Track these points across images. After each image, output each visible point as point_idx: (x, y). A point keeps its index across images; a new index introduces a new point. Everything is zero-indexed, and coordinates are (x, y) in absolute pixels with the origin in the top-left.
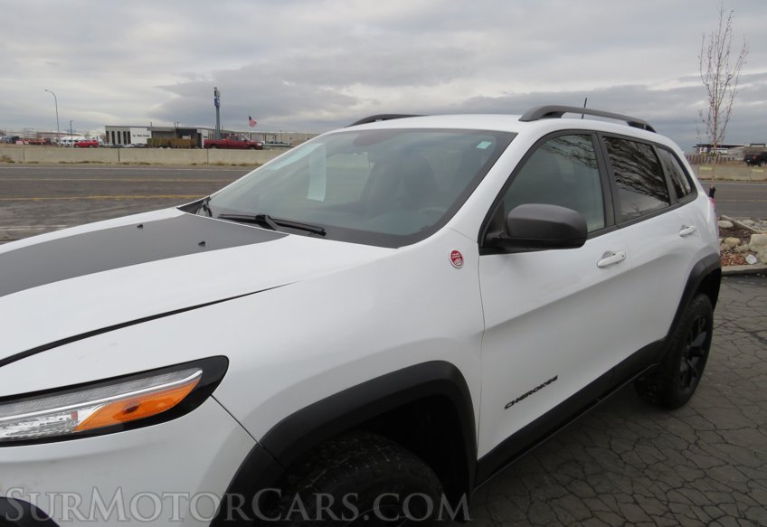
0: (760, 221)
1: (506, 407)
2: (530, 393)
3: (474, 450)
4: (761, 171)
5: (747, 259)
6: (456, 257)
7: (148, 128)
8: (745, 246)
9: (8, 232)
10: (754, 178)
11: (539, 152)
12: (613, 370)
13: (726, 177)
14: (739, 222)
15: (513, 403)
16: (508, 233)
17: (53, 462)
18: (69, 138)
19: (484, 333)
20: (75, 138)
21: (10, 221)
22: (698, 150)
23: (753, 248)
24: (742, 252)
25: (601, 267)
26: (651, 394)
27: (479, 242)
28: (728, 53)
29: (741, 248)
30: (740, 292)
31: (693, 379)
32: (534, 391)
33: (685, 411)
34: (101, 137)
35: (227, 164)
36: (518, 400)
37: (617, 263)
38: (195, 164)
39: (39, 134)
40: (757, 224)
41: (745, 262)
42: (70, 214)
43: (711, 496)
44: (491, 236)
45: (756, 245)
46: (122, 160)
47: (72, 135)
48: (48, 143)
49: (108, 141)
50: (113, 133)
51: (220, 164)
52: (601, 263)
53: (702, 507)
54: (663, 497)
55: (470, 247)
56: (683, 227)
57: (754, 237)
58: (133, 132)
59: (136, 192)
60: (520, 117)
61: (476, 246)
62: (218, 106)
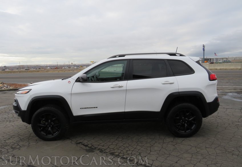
2: (88, 108)
6: (69, 82)
15: (83, 108)
19: (71, 94)
25: (112, 87)
37: (119, 87)
61: (75, 81)
62: (204, 50)
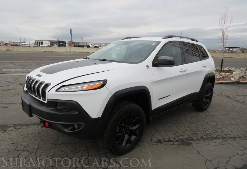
0: (237, 69)
1: (158, 100)
2: (164, 98)
3: (151, 108)
4: (243, 55)
5: (231, 79)
6: (147, 66)
7: (49, 41)
8: (231, 75)
9: (15, 71)
10: (241, 57)
11: (167, 45)
12: (184, 97)
13: (232, 57)
14: (231, 69)
15: (160, 99)
16: (158, 62)
17: (81, 94)
18: (24, 44)
19: (153, 82)
20: (25, 44)
21: (15, 68)
22: (226, 49)
23: (234, 76)
24: (230, 77)
25: (180, 72)
26: (196, 107)
27: (152, 64)
28: (227, 19)
29: (230, 76)
30: (228, 87)
31: (207, 104)
32: (164, 97)
33: (205, 112)
34: (34, 43)
35: (77, 52)
36: (161, 99)
37: (184, 71)
38: (67, 52)
39: (14, 42)
40: (236, 69)
41: (231, 80)
42: (32, 66)
43: (207, 127)
44: (155, 63)
45: (234, 75)
46: (44, 51)
47: (25, 43)
48: (17, 45)
49: (36, 45)
50: (38, 42)
51: (74, 52)
52: (180, 71)
53: (205, 129)
54: (196, 127)
55: (150, 65)
56: (203, 65)
57: (234, 73)
58: (44, 42)
59: (50, 60)
60: (162, 38)
61: (152, 65)
62: (71, 34)
